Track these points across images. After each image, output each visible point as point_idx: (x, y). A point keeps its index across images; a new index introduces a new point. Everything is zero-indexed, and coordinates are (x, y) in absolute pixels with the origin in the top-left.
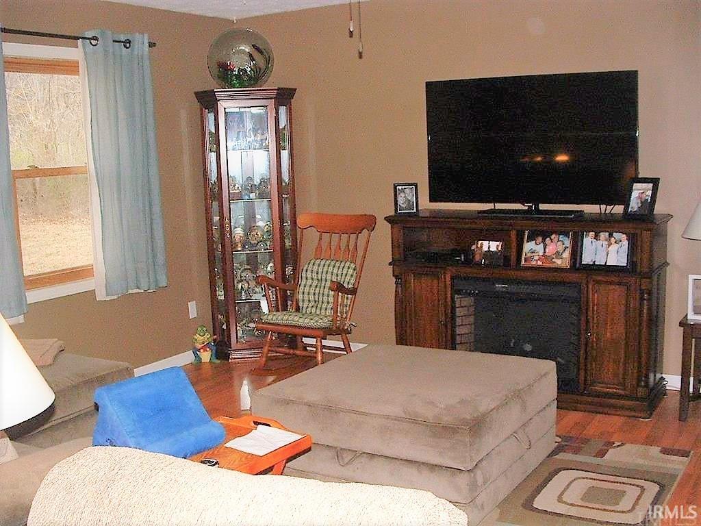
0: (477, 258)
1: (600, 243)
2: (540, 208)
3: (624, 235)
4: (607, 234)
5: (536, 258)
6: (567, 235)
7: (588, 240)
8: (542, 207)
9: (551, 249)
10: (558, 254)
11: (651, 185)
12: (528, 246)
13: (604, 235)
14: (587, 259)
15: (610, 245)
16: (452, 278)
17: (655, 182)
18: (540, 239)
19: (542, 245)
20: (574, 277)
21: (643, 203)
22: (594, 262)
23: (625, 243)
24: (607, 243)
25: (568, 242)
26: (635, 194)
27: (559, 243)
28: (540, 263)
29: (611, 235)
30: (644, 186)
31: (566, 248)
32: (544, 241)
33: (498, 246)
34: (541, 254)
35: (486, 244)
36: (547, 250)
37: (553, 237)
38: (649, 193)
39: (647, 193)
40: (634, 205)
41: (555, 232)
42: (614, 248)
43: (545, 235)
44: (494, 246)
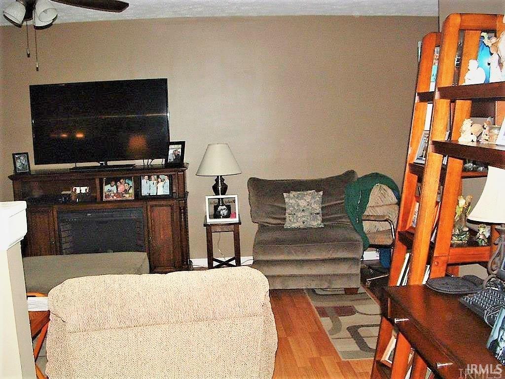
0: (73, 198)
1: (152, 182)
2: (108, 164)
3: (167, 177)
4: (156, 176)
5: (113, 195)
6: (130, 178)
7: (144, 182)
8: (110, 163)
9: (121, 188)
10: (126, 191)
11: (180, 146)
12: (107, 188)
13: (154, 177)
14: (145, 192)
15: (158, 182)
16: (57, 212)
17: (183, 144)
18: (113, 183)
19: (115, 186)
20: (138, 204)
21: (177, 156)
22: (149, 194)
23: (167, 181)
24: (156, 182)
25: (131, 183)
26: (171, 152)
27: (126, 184)
28: (115, 198)
29: (158, 177)
30: (176, 146)
31: (131, 187)
32: (116, 184)
33: (86, 190)
34: (115, 192)
35: (78, 189)
36: (119, 189)
37: (121, 181)
38: (180, 150)
39: (179, 151)
40: (171, 158)
41: (123, 178)
42: (161, 184)
43: (117, 180)
44: (84, 190)
